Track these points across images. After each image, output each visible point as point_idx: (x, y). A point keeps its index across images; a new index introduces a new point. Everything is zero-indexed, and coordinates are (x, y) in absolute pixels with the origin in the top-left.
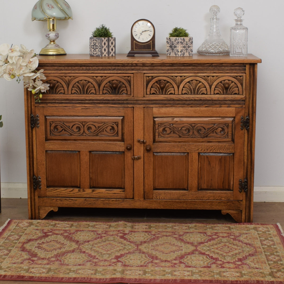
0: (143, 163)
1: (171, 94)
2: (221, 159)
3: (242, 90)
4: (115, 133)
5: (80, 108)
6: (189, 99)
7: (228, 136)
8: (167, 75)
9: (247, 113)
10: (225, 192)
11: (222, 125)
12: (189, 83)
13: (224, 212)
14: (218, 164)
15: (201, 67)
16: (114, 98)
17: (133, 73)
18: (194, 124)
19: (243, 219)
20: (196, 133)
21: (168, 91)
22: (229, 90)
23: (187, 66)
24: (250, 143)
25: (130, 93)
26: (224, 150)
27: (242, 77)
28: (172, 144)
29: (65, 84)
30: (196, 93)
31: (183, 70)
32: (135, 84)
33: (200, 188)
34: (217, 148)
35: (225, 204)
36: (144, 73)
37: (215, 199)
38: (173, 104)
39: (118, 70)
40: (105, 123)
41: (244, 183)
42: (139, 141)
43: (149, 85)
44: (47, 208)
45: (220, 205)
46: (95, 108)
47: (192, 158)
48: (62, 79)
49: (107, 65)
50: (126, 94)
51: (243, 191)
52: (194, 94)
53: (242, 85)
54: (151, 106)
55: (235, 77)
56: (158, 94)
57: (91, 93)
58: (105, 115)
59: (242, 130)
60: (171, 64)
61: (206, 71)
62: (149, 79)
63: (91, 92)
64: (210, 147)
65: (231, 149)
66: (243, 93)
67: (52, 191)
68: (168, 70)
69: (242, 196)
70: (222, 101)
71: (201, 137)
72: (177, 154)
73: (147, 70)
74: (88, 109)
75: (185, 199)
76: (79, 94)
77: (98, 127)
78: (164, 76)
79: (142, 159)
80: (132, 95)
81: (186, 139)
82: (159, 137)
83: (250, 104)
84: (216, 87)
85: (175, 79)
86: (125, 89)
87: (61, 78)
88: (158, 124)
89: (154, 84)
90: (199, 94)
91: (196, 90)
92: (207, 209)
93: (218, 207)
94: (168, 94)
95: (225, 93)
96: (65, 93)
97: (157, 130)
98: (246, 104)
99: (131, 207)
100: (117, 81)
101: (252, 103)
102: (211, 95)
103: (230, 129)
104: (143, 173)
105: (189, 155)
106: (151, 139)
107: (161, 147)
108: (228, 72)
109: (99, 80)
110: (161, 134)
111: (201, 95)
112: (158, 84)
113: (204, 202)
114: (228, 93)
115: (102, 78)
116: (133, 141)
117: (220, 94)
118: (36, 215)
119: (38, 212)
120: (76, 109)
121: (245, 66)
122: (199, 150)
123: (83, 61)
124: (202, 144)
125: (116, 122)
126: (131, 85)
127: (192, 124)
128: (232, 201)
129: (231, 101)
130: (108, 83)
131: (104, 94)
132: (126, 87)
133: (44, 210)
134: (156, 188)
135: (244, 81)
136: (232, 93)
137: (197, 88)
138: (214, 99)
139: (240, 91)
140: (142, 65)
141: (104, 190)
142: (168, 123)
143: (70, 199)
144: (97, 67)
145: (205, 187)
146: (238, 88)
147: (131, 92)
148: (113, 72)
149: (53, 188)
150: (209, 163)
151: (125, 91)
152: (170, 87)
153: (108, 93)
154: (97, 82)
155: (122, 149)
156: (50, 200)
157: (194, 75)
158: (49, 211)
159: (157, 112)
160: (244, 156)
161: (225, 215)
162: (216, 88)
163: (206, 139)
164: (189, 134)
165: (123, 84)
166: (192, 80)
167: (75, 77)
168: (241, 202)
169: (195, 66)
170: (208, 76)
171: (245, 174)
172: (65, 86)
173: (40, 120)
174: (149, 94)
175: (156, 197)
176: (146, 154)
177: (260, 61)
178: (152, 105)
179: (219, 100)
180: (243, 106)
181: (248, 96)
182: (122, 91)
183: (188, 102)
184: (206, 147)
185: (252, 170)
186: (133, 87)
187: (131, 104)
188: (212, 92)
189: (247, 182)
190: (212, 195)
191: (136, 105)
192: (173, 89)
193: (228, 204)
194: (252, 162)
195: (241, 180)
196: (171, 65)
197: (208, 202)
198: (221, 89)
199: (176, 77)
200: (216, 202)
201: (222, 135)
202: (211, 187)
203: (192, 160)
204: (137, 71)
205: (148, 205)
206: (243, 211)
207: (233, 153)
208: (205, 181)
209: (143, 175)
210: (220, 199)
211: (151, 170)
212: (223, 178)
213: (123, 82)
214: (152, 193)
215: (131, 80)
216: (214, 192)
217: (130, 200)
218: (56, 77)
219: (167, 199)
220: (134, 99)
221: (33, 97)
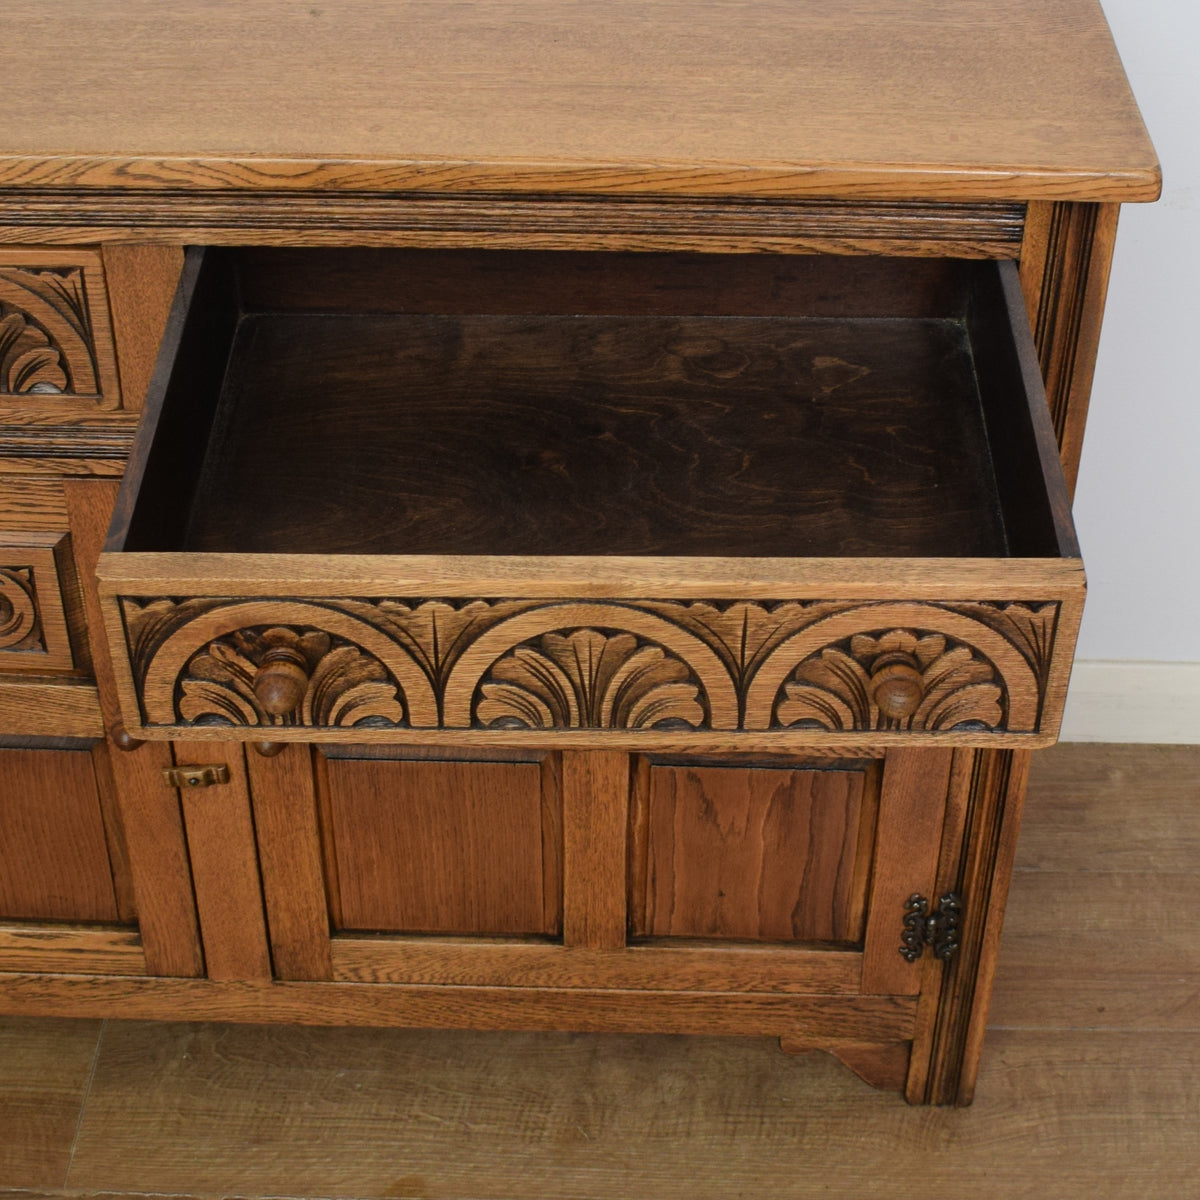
0: (247, 802)
4: (23, 631)
10: (808, 953)
13: (800, 1043)
14: (769, 815)
17: (96, 246)
19: (916, 1084)
25: (92, 382)
32: (127, 319)
33: (640, 935)
35: (805, 1013)
37: (741, 985)
41: (937, 915)
45: (770, 1016)
47: (588, 784)
50: (63, 392)
51: (928, 952)
69: (920, 979)
73: (207, 224)
75: (541, 983)
79: (238, 783)
80: (111, 401)
93: (756, 1024)
104: (250, 853)
105: (566, 762)
113: (667, 1000)
125: (15, 569)
126: (97, 334)
128: (851, 1000)
132: (52, 342)
134: (346, 927)
145: (677, 926)
147: (97, 375)
150: (709, 813)
151: (51, 374)
155: (86, 723)
165: (29, 319)
168: (912, 1005)
171: (949, 870)
175: (354, 970)
182: (31, 369)
185: (1001, 850)
186: (109, 346)
189: (958, 911)
190: (718, 967)
193: (825, 1010)
194: (1007, 807)
195: (918, 901)
197: (696, 1000)
200: (749, 1002)
202: (714, 929)
203: (589, 793)
204: (128, 230)
205: (306, 1011)
206: (915, 1043)
207: (878, 757)
208: (676, 899)
209: (252, 865)
210: (774, 987)
211: (307, 838)
212: (801, 888)
213: (27, 308)
214: (321, 955)
215: (85, 294)
216: (737, 955)
217: (185, 983)
219: (426, 981)
220: (132, 421)
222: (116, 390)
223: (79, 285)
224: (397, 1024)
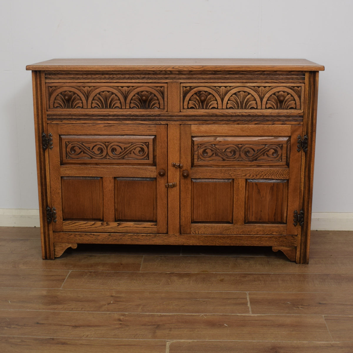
0: (179, 191)
1: (213, 108)
3: (299, 103)
4: (145, 155)
5: (102, 125)
6: (235, 115)
7: (281, 159)
8: (209, 85)
10: (277, 225)
11: (275, 146)
12: (236, 95)
13: (276, 248)
14: (269, 193)
15: (250, 76)
16: (143, 113)
17: (167, 83)
18: (241, 144)
19: (298, 257)
20: (243, 155)
21: (209, 104)
22: (284, 103)
23: (234, 74)
24: (309, 168)
25: (163, 107)
26: (277, 175)
27: (300, 88)
28: (214, 168)
29: (83, 96)
30: (244, 107)
31: (228, 79)
32: (170, 95)
33: (247, 221)
34: (269, 173)
35: (277, 240)
36: (181, 83)
37: (265, 233)
38: (216, 120)
39: (148, 78)
40: (133, 143)
41: (300, 214)
42: (174, 166)
43: (186, 97)
44: (64, 245)
45: (270, 241)
46: (121, 125)
47: (238, 186)
48: (80, 90)
49: (135, 72)
50: (158, 108)
51: (298, 224)
52: (242, 108)
53: (300, 97)
54: (189, 123)
55: (292, 88)
56: (197, 108)
57: (115, 107)
58: (132, 134)
59: (299, 152)
60: (214, 71)
61: (256, 80)
62: (186, 90)
63: (116, 105)
64: (260, 173)
65: (285, 175)
66: (300, 108)
67: (69, 225)
68: (210, 79)
69: (297, 231)
70: (275, 117)
71: (250, 161)
72: (220, 181)
73: (184, 79)
74: (112, 127)
75: (229, 233)
76: (100, 108)
77: (124, 148)
78: (205, 87)
79: (178, 187)
80: (166, 110)
81: (232, 163)
82: (199, 160)
83: (309, 120)
84: (268, 100)
85: (219, 90)
86: (157, 102)
87: (78, 88)
88: (198, 144)
89: (193, 95)
90: (248, 109)
91: (244, 103)
92: (255, 245)
93: (268, 243)
94: (210, 108)
95: (279, 107)
96: (84, 107)
97: (196, 151)
98: (304, 120)
99: (165, 244)
100: (147, 92)
101: (311, 120)
102: (262, 110)
103: (284, 151)
104: (179, 204)
105: (235, 181)
106: (189, 162)
107: (201, 173)
108: (283, 81)
109: (125, 91)
110: (200, 156)
111: (250, 110)
112: (198, 96)
113: (252, 237)
114: (283, 107)
115: (129, 88)
116: (166, 165)
117: (273, 109)
118: (51, 252)
119: (53, 250)
121: (304, 75)
122: (246, 176)
123: (105, 68)
124: (250, 168)
125: (146, 143)
126: (165, 98)
127: (239, 145)
128: (285, 236)
129: (286, 117)
130: (136, 95)
131: (132, 108)
132: (158, 100)
133: (61, 246)
134: (194, 221)
135: (303, 93)
136: (287, 107)
137: (245, 101)
138: (266, 114)
139: (297, 105)
140: (177, 73)
141: (131, 224)
142: (209, 143)
143: (91, 234)
144: (122, 75)
145: (253, 220)
146: (294, 102)
147: (164, 105)
148: (143, 82)
149: (70, 222)
150: (259, 192)
151: (157, 105)
152: (212, 100)
153: (137, 107)
154: (122, 93)
155: (154, 175)
156: (67, 236)
157: (242, 85)
158: (66, 248)
159: (196, 130)
160: (300, 183)
161: (277, 252)
162: (268, 102)
163: (255, 163)
164: (234, 157)
165: (155, 95)
166: (239, 92)
167: (96, 88)
168: (296, 237)
169: (243, 74)
170: (259, 87)
171: (301, 204)
172: (84, 99)
173: (53, 140)
174: (187, 108)
175: (195, 231)
176: (183, 181)
177: (323, 69)
179: (272, 116)
180: (300, 123)
181: (307, 112)
182: (154, 104)
183: (234, 118)
184: (255, 172)
185: (310, 200)
186: (167, 100)
187: (165, 120)
188: (264, 106)
189: (303, 214)
190: (261, 229)
191: (170, 122)
192: (216, 102)
193: (280, 239)
194: (310, 190)
195: (296, 211)
196: (214, 72)
197: (257, 237)
198: (274, 102)
199: (220, 87)
200: (266, 237)
201: (275, 158)
202: (260, 219)
203: (238, 188)
204: (172, 80)
205: (185, 241)
206: (297, 247)
207: (288, 179)
208: (253, 213)
209: (179, 206)
210: (271, 233)
211: (189, 200)
212: (275, 209)
213: (155, 93)
214: (189, 227)
215: (164, 91)
216: (264, 226)
217: (163, 235)
218: (72, 87)
219: (208, 234)
220: (169, 114)
221: (45, 112)
222: (167, 108)
223: (163, 89)
224: (202, 245)
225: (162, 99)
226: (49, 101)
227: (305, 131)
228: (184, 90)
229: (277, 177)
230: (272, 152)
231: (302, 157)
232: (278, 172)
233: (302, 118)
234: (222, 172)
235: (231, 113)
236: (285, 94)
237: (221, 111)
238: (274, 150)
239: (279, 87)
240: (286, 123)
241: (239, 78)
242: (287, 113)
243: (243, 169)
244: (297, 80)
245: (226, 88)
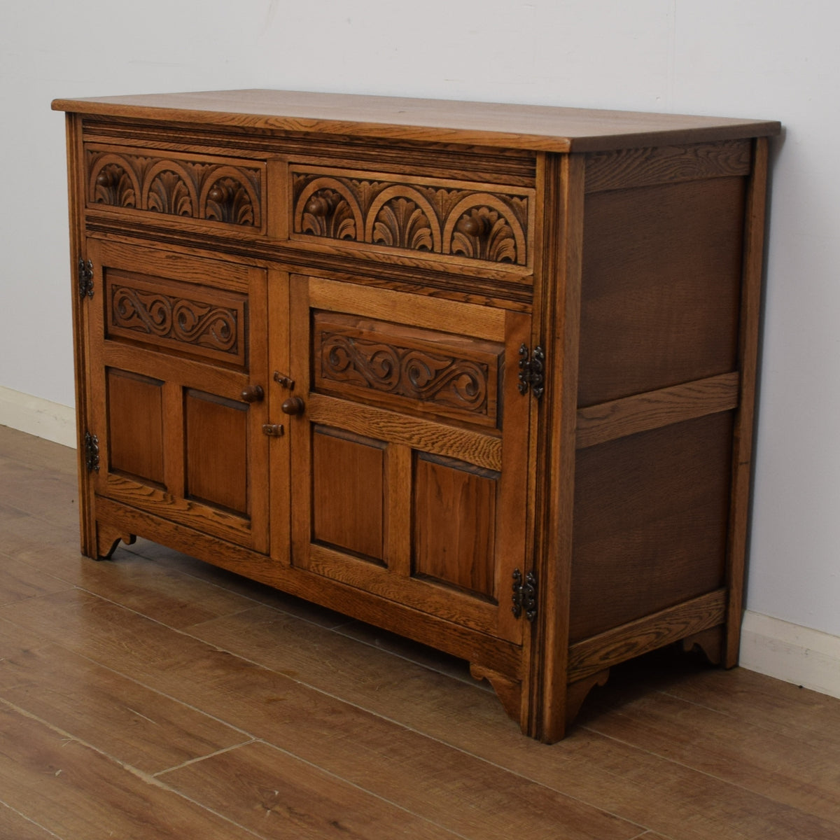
0: (289, 451)
1: (347, 237)
2: (468, 484)
4: (232, 343)
5: (163, 255)
6: (388, 262)
7: (486, 408)
8: (339, 174)
9: (539, 336)
10: (477, 601)
11: (472, 365)
12: (390, 207)
13: (477, 670)
14: (461, 500)
15: (418, 155)
16: (227, 233)
17: (265, 160)
18: (404, 348)
19: (524, 715)
21: (340, 227)
22: (489, 243)
23: (386, 148)
24: (547, 448)
25: (260, 221)
26: (476, 455)
27: (525, 201)
28: (352, 403)
29: (136, 179)
30: (406, 242)
31: (375, 160)
32: (271, 194)
33: (415, 571)
34: (457, 444)
35: (477, 646)
36: (290, 163)
37: (452, 617)
38: (353, 273)
40: (213, 307)
41: (525, 586)
43: (299, 202)
44: (111, 530)
45: (463, 643)
46: (194, 258)
47: (397, 464)
48: (131, 164)
50: (252, 225)
51: (523, 613)
52: (402, 247)
53: (525, 228)
54: (306, 271)
55: (507, 199)
56: (319, 233)
57: (183, 213)
58: (209, 283)
59: (523, 393)
60: (348, 136)
61: (430, 169)
62: (300, 181)
63: (185, 208)
64: (440, 438)
65: (493, 457)
66: (526, 261)
67: (117, 484)
69: (521, 632)
70: (471, 282)
71: (420, 399)
73: (295, 153)
74: (179, 260)
75: (380, 594)
76: (161, 213)
77: (199, 317)
78: (333, 177)
79: (287, 437)
80: (264, 232)
81: (384, 397)
82: (323, 375)
83: (547, 303)
84: (455, 229)
85: (358, 190)
86: (249, 207)
87: (128, 159)
88: (322, 332)
89: (310, 198)
90: (414, 249)
91: (407, 232)
92: (434, 644)
93: (458, 647)
94: (342, 237)
95: (479, 252)
96: (137, 206)
97: (318, 350)
98: (535, 301)
99: (264, 581)
100: (233, 180)
101: (550, 301)
102: (442, 256)
103: (492, 385)
104: (288, 483)
105: (390, 450)
106: (305, 377)
107: (326, 410)
108: (487, 176)
109: (198, 175)
110: (326, 365)
111: (419, 253)
113: (424, 619)
114: (488, 253)
115: (204, 168)
116: (267, 374)
117: (465, 256)
118: (93, 542)
119: (96, 536)
120: (156, 255)
121: (534, 162)
122: (413, 441)
124: (422, 420)
125: (233, 310)
126: (262, 199)
127: (398, 347)
128: (495, 641)
129: (495, 286)
130: (215, 186)
131: (209, 219)
132: (251, 202)
133: (107, 533)
134: (316, 537)
135: (531, 218)
136: (498, 255)
137: (409, 226)
138: (452, 270)
139: (518, 253)
140: (283, 135)
141: (209, 510)
142: (343, 334)
143: (148, 517)
145: (429, 571)
146: (513, 241)
147: (261, 218)
148: (224, 154)
149: (118, 477)
150: (439, 494)
152: (345, 214)
153: (217, 217)
154: (193, 179)
156: (114, 510)
157: (402, 181)
158: (114, 539)
159: (318, 293)
160: (527, 491)
161: (480, 681)
162: (455, 234)
163: (431, 407)
164: (389, 380)
165: (246, 191)
166: (397, 198)
167: (154, 161)
168: (519, 652)
169: (404, 149)
170: (437, 189)
171: (530, 556)
172: (136, 185)
173: (95, 277)
174: (300, 230)
175: (317, 565)
176: (294, 424)
178: (307, 269)
179: (464, 277)
180: (526, 307)
181: (541, 274)
182: (244, 214)
183: (387, 272)
184: (429, 434)
185: (550, 548)
186: (266, 205)
187: (263, 257)
188: (447, 247)
189: (534, 585)
190: (443, 600)
191: (272, 263)
192: (352, 222)
193: (485, 645)
195: (519, 572)
196: (348, 140)
197: (435, 622)
198: (469, 239)
199: (360, 181)
200: (455, 630)
201: (471, 402)
202: (442, 575)
203: (397, 470)
204: (274, 154)
205: (300, 588)
206: (523, 682)
207: (499, 470)
208: (428, 549)
209: (288, 488)
210: (464, 622)
211: (307, 477)
212: (474, 555)
213: (246, 186)
214: (307, 552)
215: (261, 181)
216: (450, 594)
217: (262, 558)
218: (121, 157)
219: (340, 580)
220: (269, 242)
221: (83, 211)
222: (265, 227)
223: (259, 177)
224: (329, 606)
225: (257, 200)
226: (89, 184)
227: (536, 334)
228: (295, 182)
229: (475, 457)
230: (465, 384)
231: (531, 414)
232: (477, 445)
233: (530, 295)
234: (366, 418)
235: (382, 256)
236: (492, 216)
237: (362, 247)
238: (469, 379)
239: (478, 195)
240: (494, 303)
241: (398, 159)
242: (498, 275)
243: (407, 419)
244: (521, 178)
245: (371, 184)
